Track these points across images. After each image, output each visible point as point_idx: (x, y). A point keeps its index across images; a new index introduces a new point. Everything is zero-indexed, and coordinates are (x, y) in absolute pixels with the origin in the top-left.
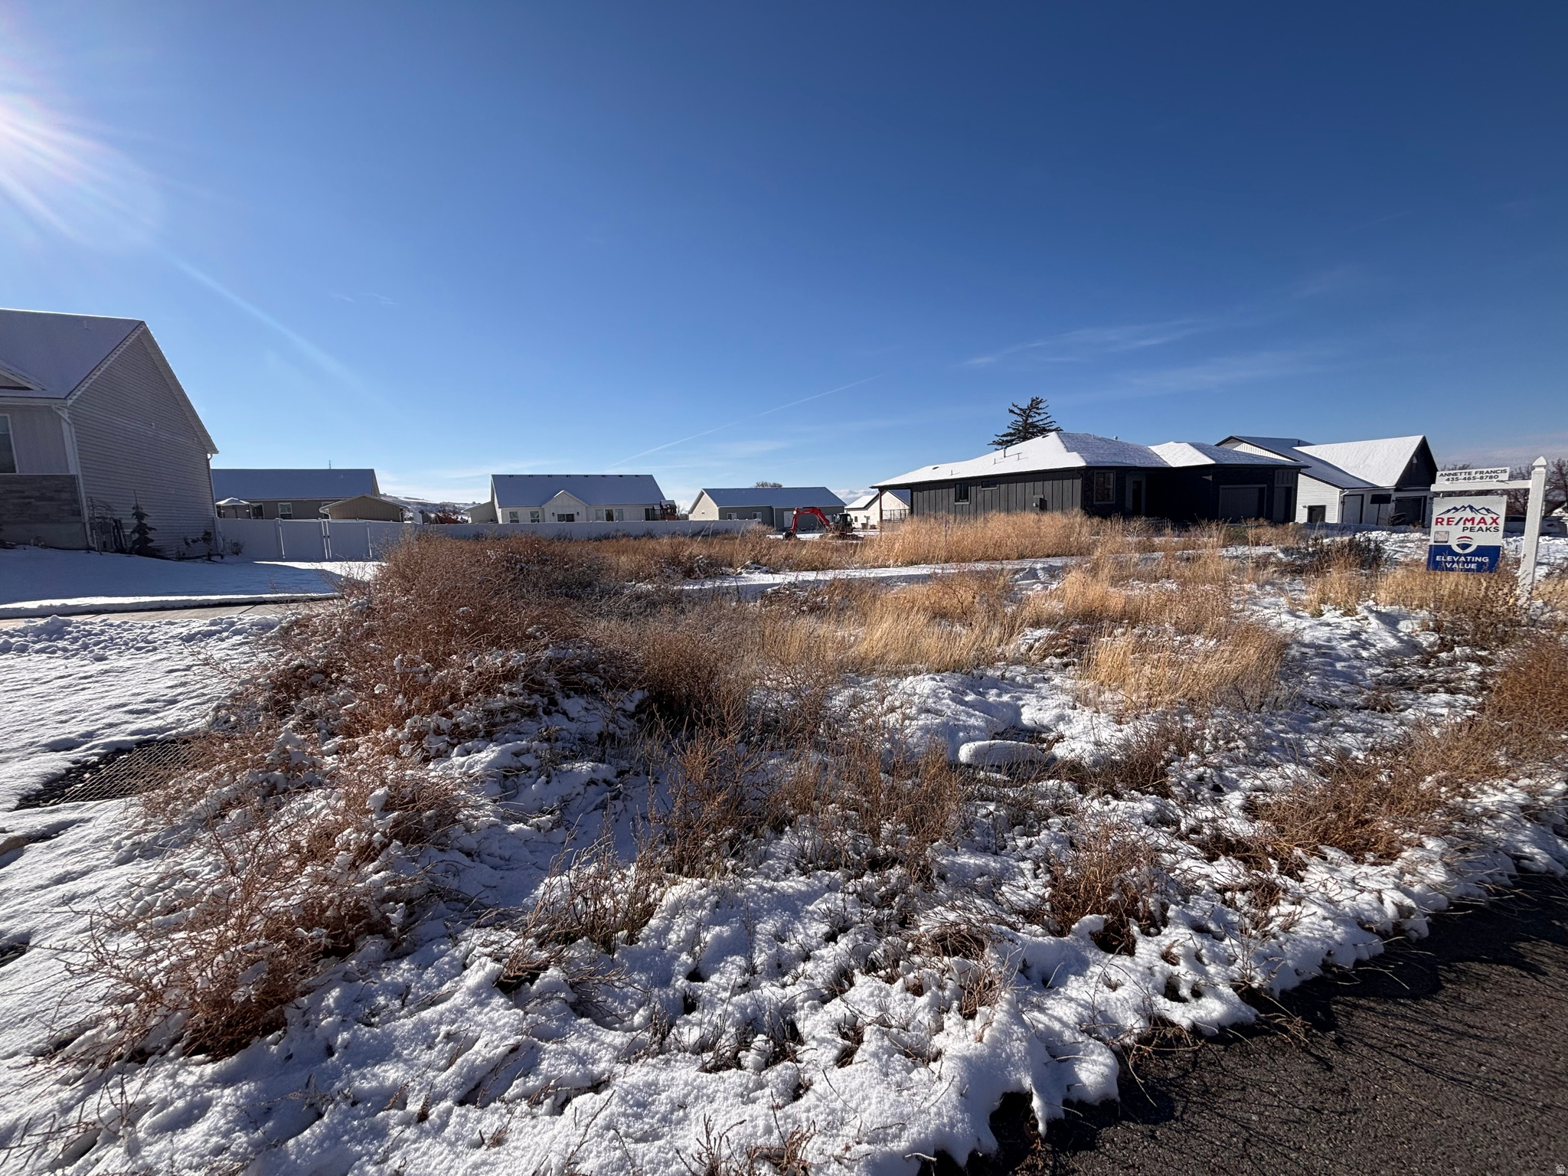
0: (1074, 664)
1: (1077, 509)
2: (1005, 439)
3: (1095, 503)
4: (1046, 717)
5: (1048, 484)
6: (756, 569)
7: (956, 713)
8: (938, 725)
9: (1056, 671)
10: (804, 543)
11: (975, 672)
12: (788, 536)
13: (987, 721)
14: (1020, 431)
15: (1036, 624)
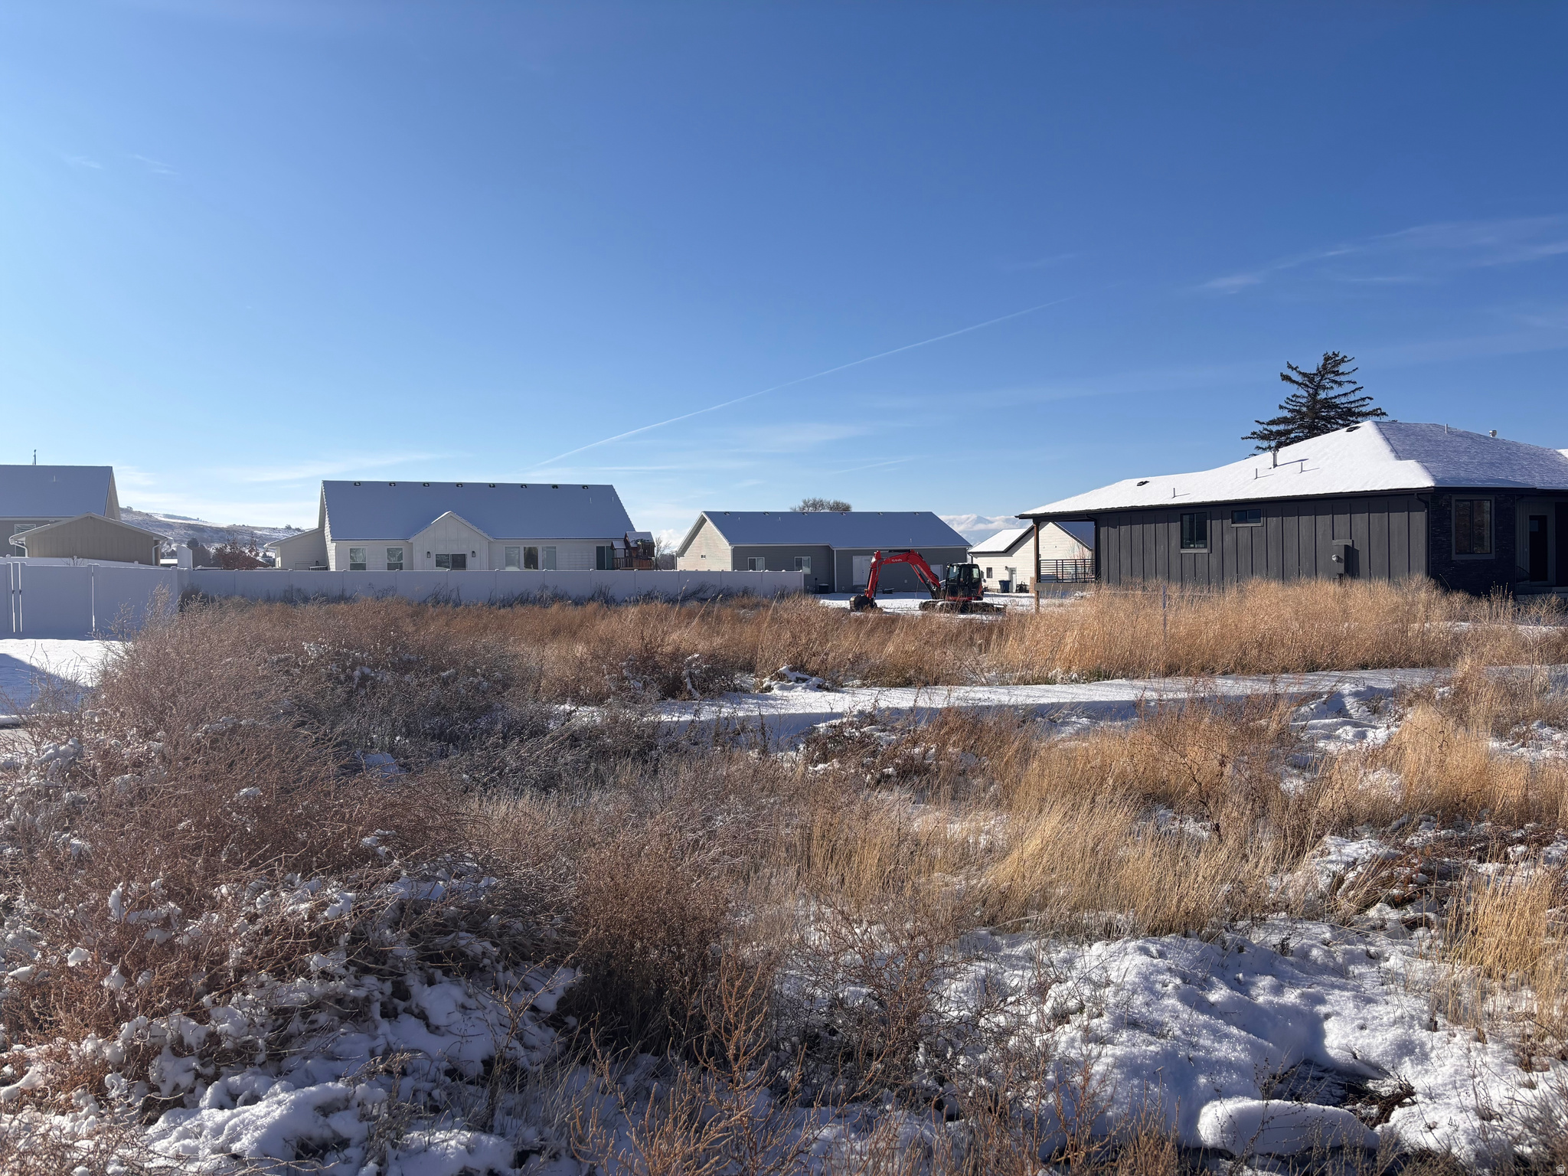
0: (1428, 925)
1: (1419, 577)
2: (1274, 428)
3: (1454, 557)
4: (1375, 1044)
5: (1360, 519)
6: (798, 680)
7: (1190, 1031)
8: (1155, 1056)
9: (1393, 936)
10: (893, 619)
11: (1228, 937)
12: (859, 605)
13: (1254, 1049)
14: (1303, 415)
15: (1347, 826)
